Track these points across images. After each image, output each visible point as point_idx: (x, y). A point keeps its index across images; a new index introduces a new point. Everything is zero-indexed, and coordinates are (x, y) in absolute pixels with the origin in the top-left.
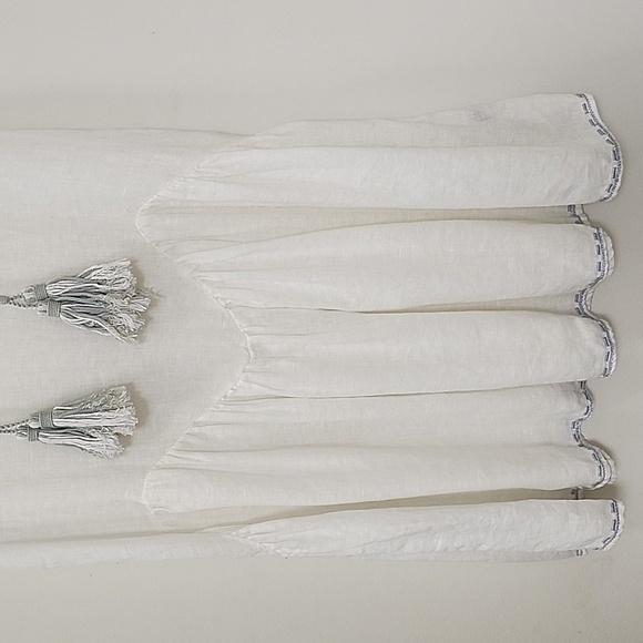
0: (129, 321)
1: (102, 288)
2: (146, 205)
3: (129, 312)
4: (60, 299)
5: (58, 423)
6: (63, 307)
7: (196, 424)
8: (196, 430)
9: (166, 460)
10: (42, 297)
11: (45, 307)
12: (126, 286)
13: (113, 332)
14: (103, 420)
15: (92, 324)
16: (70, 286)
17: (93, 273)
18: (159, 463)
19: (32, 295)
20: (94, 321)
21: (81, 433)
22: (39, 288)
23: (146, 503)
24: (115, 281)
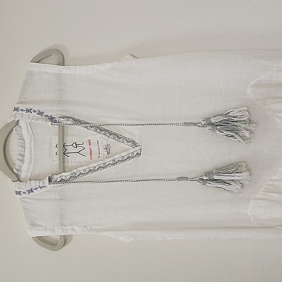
0: (247, 134)
1: (235, 119)
2: (253, 83)
3: (247, 130)
4: (217, 124)
5: (216, 177)
6: (218, 127)
7: (271, 180)
8: (271, 183)
9: (259, 196)
10: (209, 123)
11: (210, 127)
12: (246, 118)
13: (239, 139)
14: (236, 177)
15: (230, 135)
16: (221, 118)
17: (231, 113)
18: (255, 197)
19: (205, 122)
20: (231, 134)
21: (224, 182)
22: (208, 119)
23: (250, 214)
24: (241, 117)
